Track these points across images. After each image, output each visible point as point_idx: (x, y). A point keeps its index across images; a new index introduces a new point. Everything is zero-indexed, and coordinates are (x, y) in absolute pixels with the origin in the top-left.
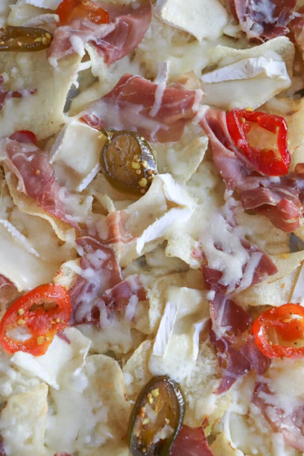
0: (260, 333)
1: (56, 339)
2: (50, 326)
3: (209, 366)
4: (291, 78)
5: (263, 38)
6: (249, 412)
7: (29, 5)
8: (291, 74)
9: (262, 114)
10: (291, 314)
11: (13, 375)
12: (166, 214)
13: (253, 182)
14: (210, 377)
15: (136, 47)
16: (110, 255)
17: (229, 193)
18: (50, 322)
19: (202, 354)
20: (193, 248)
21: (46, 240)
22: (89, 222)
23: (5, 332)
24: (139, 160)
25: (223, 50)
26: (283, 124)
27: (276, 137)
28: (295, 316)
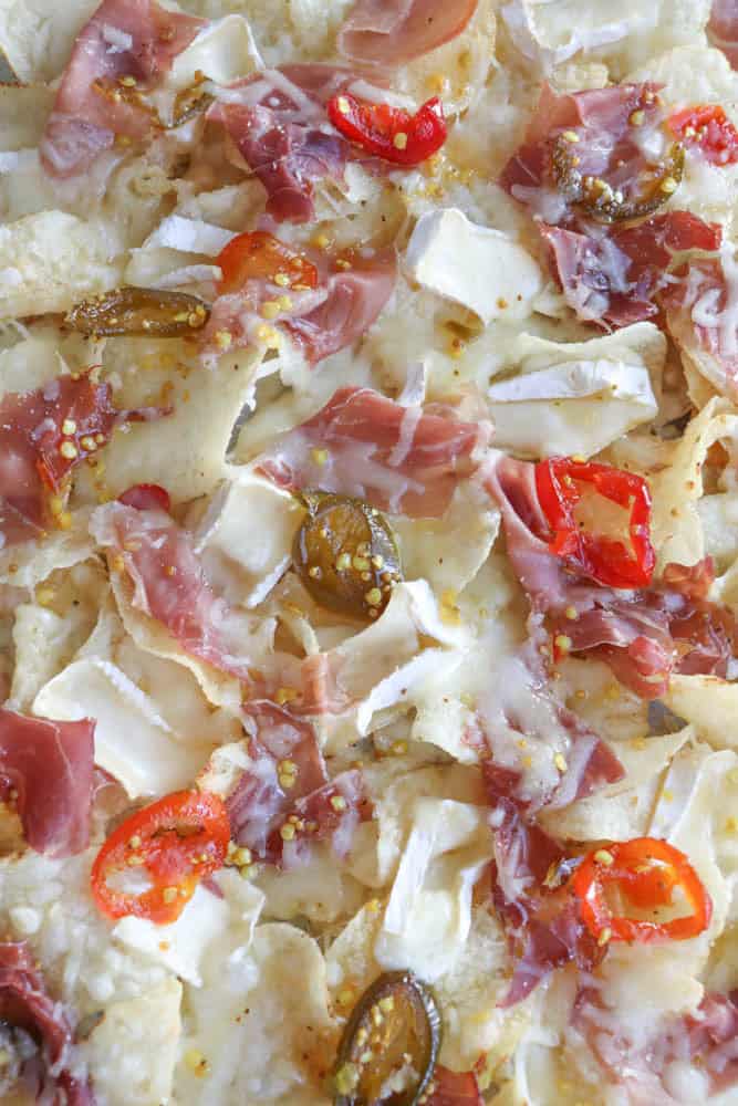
0: (591, 894)
1: (200, 892)
2: (190, 867)
3: (491, 951)
4: (657, 400)
5: (609, 322)
6: (563, 1041)
7: (168, 248)
8: (659, 389)
9: (604, 469)
10: (649, 857)
11: (116, 961)
12: (415, 658)
13: (583, 598)
14: (493, 974)
15: (366, 330)
16: (305, 736)
17: (536, 619)
18: (188, 859)
19: (477, 928)
20: (465, 725)
21: (184, 702)
22: (266, 669)
23: (104, 879)
24: (366, 554)
25: (531, 342)
26: (642, 493)
27: (628, 514)
28: (655, 862)
